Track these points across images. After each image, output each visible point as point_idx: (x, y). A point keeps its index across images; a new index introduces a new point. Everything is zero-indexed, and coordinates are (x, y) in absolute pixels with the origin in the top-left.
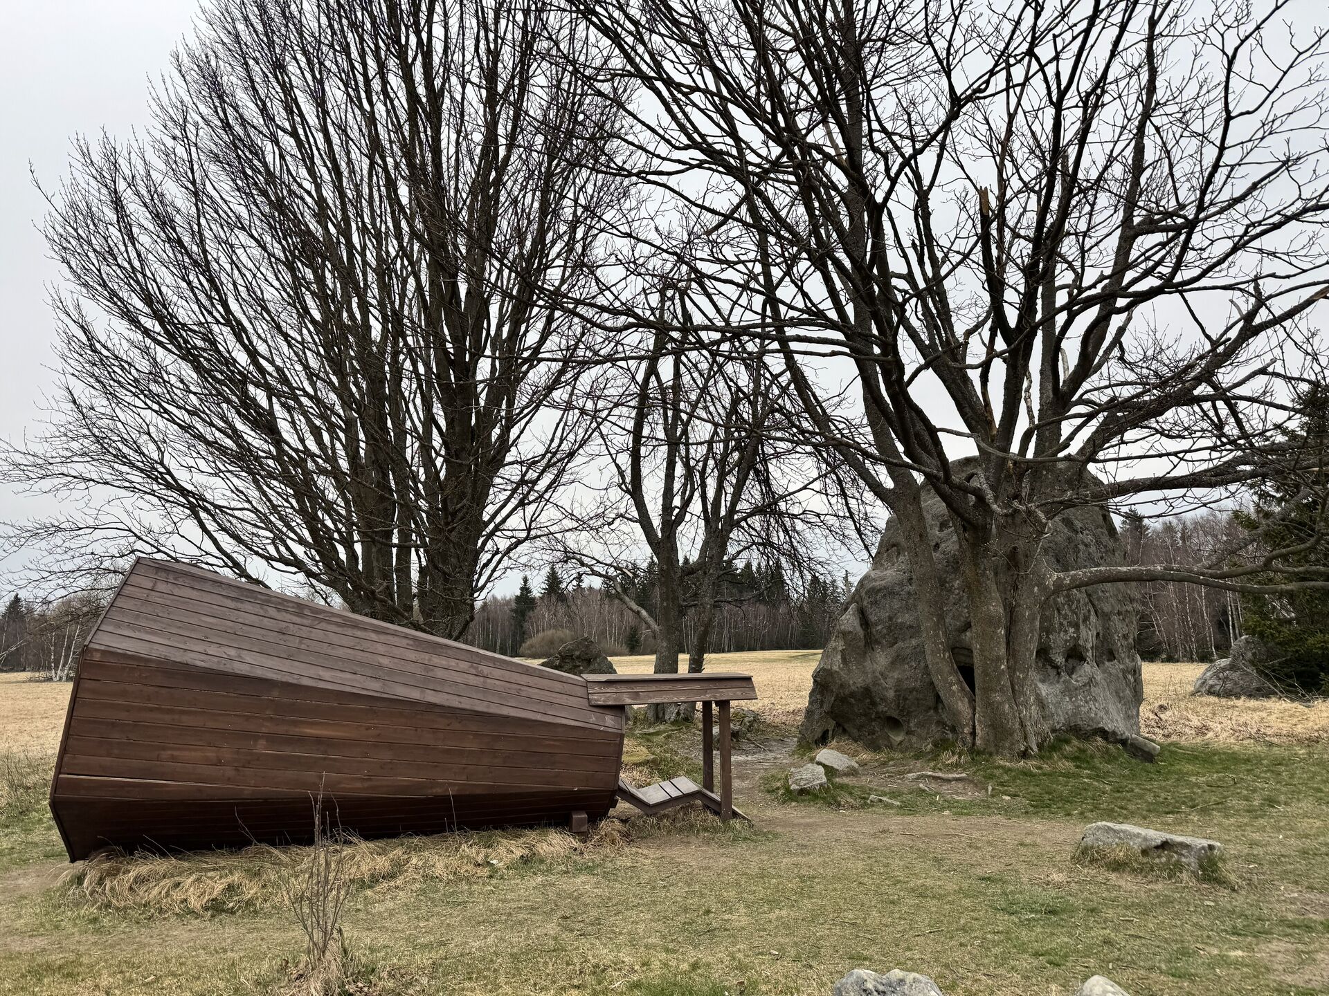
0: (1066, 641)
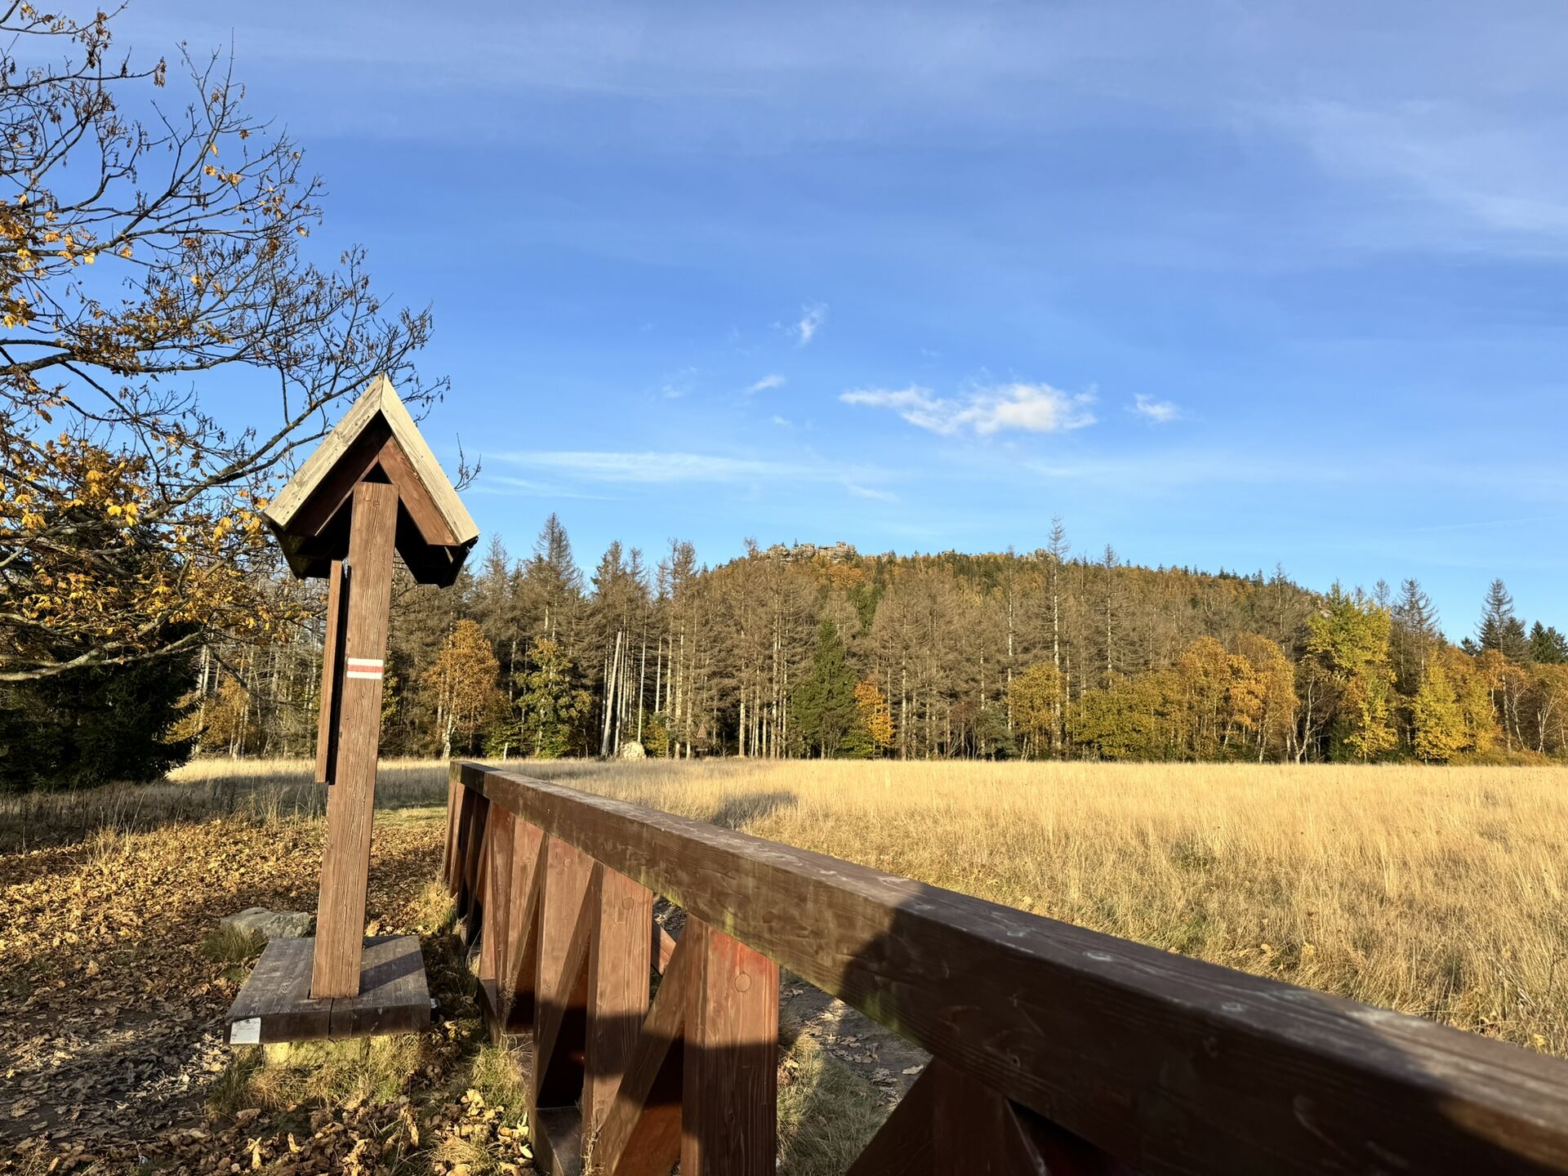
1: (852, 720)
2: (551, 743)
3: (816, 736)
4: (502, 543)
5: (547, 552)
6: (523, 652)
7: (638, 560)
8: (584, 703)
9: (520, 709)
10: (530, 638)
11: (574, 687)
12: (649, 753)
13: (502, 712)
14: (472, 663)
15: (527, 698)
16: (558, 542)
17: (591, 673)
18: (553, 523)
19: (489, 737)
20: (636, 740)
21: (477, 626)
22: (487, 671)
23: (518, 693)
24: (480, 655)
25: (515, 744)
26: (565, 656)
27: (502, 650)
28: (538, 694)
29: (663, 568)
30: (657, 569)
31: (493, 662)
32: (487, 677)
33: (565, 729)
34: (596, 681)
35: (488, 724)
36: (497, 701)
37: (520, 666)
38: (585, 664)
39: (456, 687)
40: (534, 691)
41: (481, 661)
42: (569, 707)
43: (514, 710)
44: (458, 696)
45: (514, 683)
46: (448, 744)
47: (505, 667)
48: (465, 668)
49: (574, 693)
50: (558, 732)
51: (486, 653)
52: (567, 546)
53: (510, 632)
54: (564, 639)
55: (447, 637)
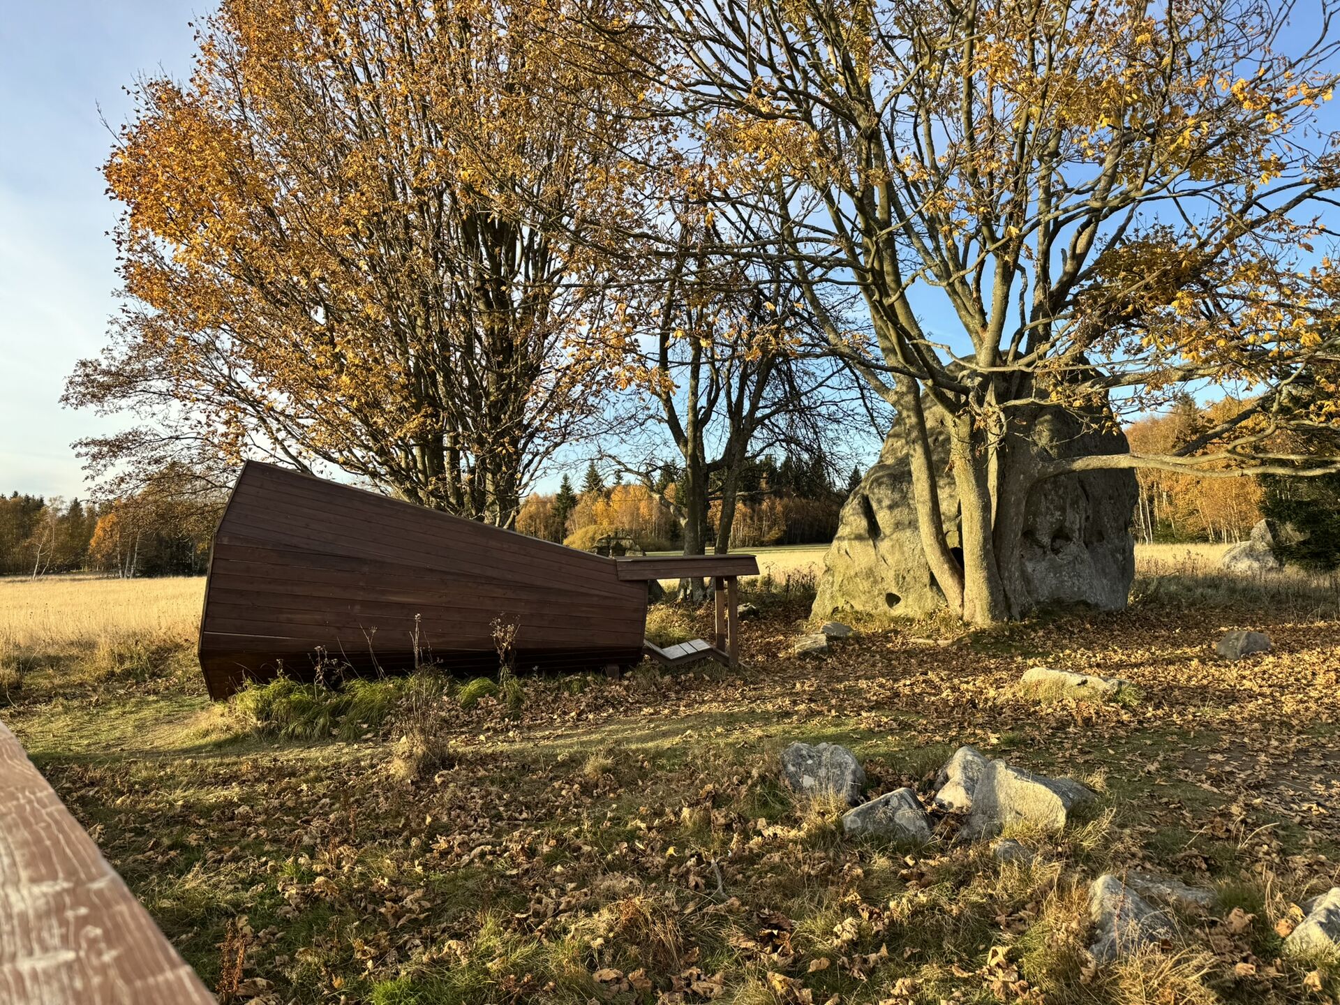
0: (1052, 523)
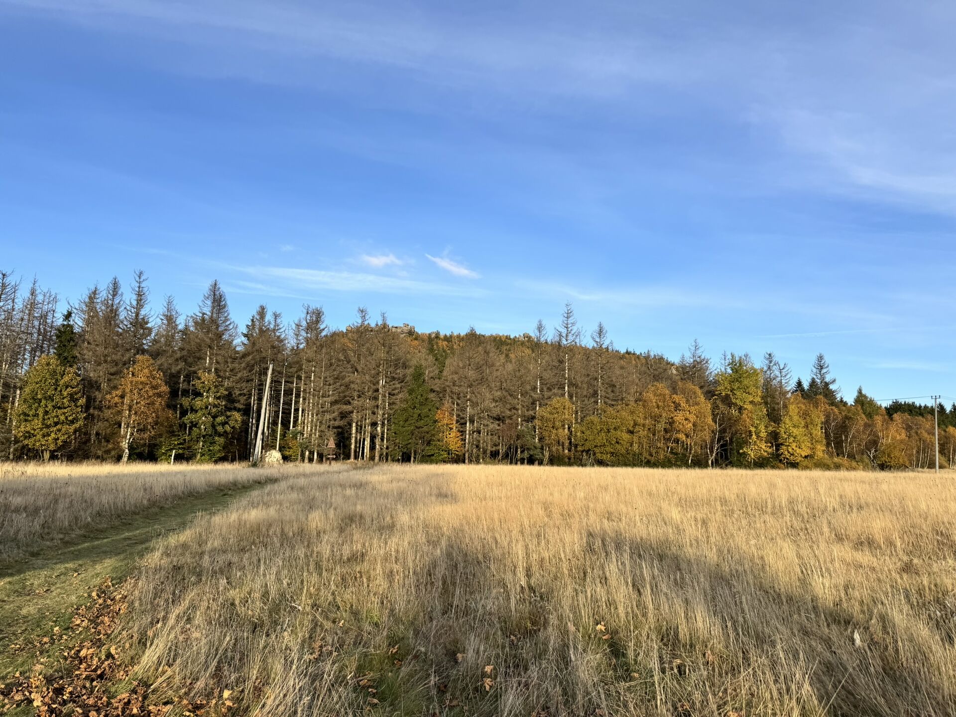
1: (433, 435)
2: (209, 450)
3: (409, 446)
4: (174, 303)
5: (210, 309)
6: (189, 382)
7: (279, 321)
8: (236, 421)
9: (186, 425)
10: (195, 372)
11: (230, 409)
12: (285, 458)
13: (171, 426)
14: (147, 388)
15: (191, 416)
16: (218, 301)
17: (242, 399)
18: (215, 287)
19: (159, 446)
20: (275, 449)
21: (152, 361)
22: (159, 395)
23: (184, 413)
24: (154, 383)
25: (181, 451)
26: (222, 386)
27: (172, 379)
28: (199, 414)
29: (298, 326)
30: (294, 326)
31: (164, 388)
32: (159, 400)
33: (221, 440)
34: (246, 405)
35: (161, 436)
36: (168, 418)
37: (186, 393)
38: (238, 393)
39: (135, 407)
40: (196, 411)
41: (154, 387)
42: (224, 424)
43: (180, 426)
44: (136, 413)
45: (181, 405)
46: (127, 451)
47: (174, 393)
48: (142, 392)
49: (228, 413)
50: (215, 443)
51: (159, 381)
52: (225, 306)
53: (179, 367)
54: (222, 374)
55: (128, 369)
